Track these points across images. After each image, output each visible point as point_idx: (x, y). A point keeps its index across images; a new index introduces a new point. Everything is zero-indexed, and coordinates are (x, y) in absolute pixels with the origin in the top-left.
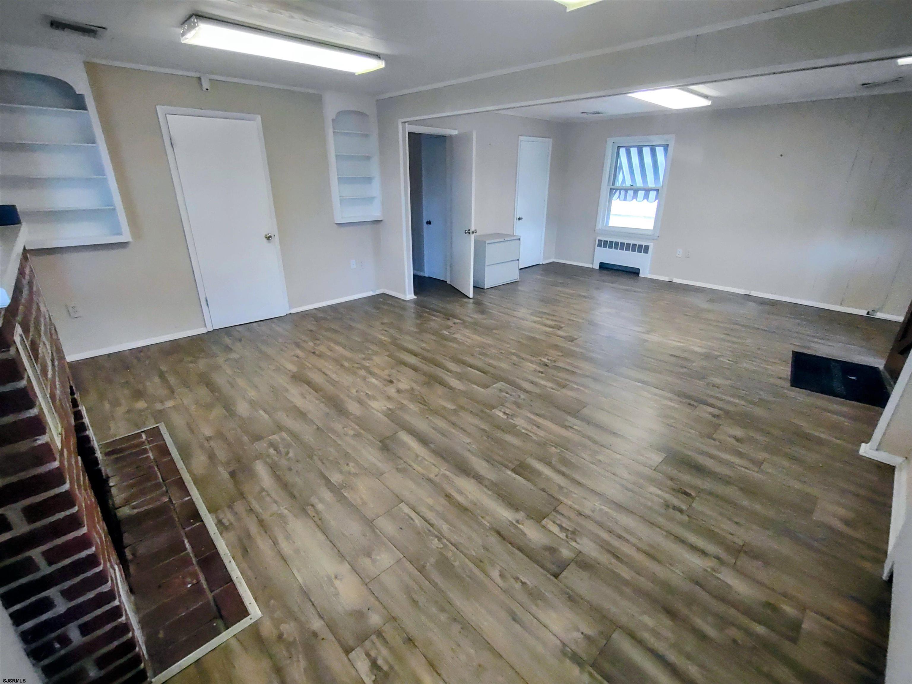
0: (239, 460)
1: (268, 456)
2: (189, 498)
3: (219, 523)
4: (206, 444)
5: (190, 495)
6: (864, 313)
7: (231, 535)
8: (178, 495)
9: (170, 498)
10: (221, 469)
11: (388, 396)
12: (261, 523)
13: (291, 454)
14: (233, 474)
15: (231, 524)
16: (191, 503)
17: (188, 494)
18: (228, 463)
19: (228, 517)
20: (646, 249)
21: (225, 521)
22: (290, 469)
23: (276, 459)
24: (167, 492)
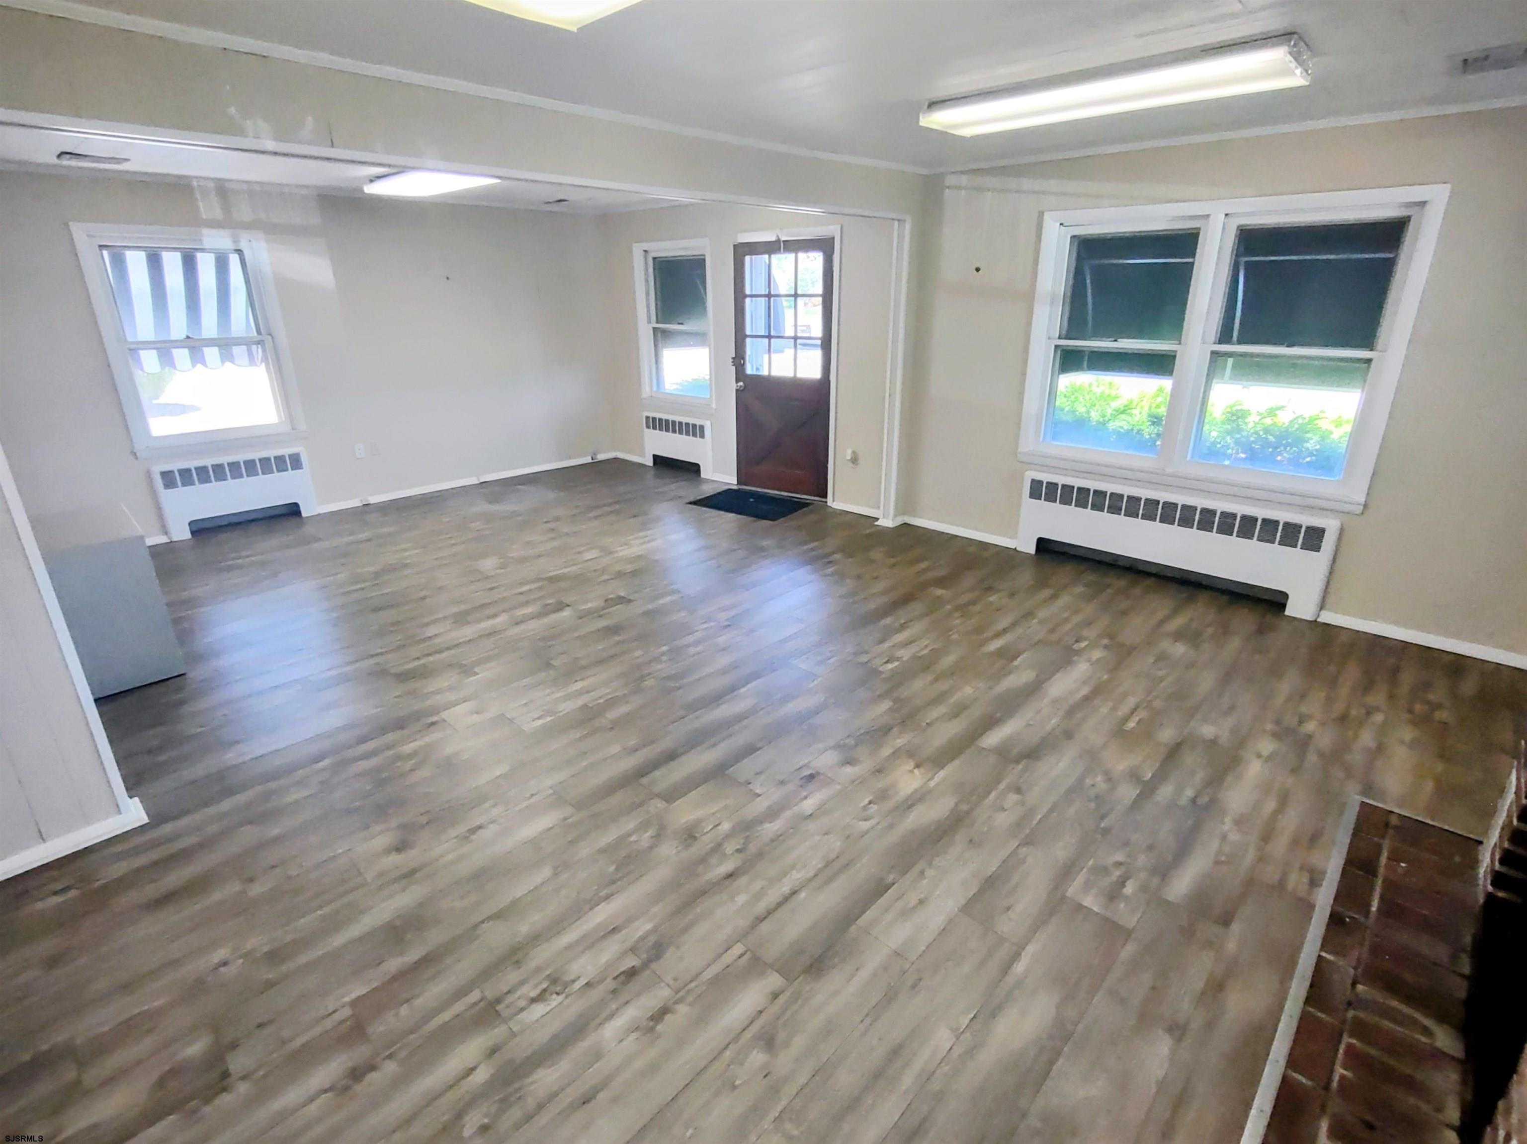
0: (1188, 933)
1: (1144, 888)
2: (1324, 954)
3: (1315, 882)
4: (1196, 1025)
5: (1319, 956)
6: (588, 460)
7: (1315, 858)
8: (1336, 977)
9: (1354, 984)
10: (1231, 946)
11: (874, 773)
12: (1267, 837)
13: (1119, 857)
14: (1226, 920)
15: (1302, 868)
16: (1326, 943)
17: (1320, 964)
18: (1209, 944)
19: (1296, 881)
20: (296, 462)
21: (1305, 879)
22: (1151, 847)
23: (1143, 875)
24: (1349, 1004)
